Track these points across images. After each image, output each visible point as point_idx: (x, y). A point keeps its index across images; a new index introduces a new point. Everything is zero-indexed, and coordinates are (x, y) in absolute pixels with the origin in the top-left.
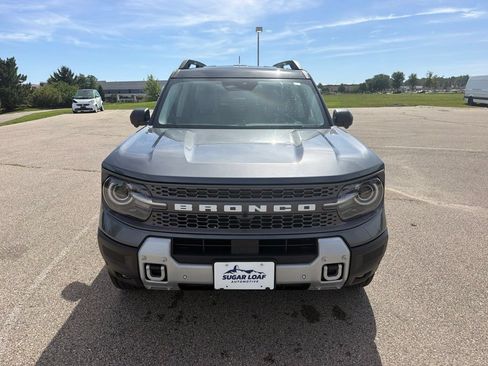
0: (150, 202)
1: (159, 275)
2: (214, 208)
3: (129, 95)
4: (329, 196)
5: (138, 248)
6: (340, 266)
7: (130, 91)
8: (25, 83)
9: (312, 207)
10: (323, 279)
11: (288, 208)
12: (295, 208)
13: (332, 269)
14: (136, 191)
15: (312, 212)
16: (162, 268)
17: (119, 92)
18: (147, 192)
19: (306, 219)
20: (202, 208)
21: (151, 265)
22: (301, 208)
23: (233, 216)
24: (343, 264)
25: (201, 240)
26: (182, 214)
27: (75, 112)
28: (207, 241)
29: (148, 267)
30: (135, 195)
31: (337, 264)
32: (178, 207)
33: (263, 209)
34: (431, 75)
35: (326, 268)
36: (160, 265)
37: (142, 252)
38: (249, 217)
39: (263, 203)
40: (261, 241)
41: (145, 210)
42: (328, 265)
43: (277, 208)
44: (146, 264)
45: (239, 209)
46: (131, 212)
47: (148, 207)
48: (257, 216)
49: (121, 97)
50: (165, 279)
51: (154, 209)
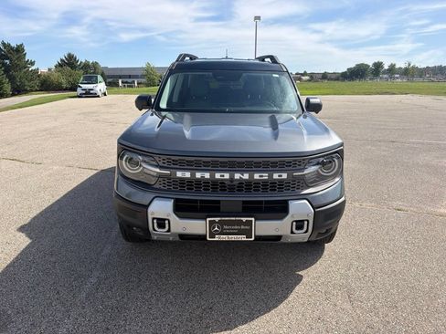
0: (158, 170)
1: (164, 227)
2: (207, 175)
3: (130, 80)
4: (298, 167)
5: (147, 207)
6: (306, 223)
7: (130, 77)
8: (33, 68)
9: (285, 176)
10: (292, 232)
11: (265, 176)
12: (270, 176)
13: (300, 224)
14: (145, 162)
15: (284, 180)
16: (167, 222)
17: (120, 77)
18: (154, 163)
19: (279, 186)
20: (198, 175)
21: (158, 219)
22: (276, 176)
23: (222, 182)
24: (308, 221)
25: (197, 200)
26: (182, 180)
27: (79, 97)
28: (201, 201)
29: (155, 221)
30: (144, 165)
31: (303, 221)
32: (179, 174)
33: (246, 176)
34: (409, 65)
35: (294, 223)
36: (165, 220)
37: (151, 209)
38: (234, 183)
39: (246, 171)
40: (244, 202)
41: (153, 176)
42: (296, 221)
43: (257, 176)
44: (153, 219)
45: (227, 176)
46: (141, 178)
47: (155, 174)
48: (241, 182)
49: (122, 82)
50: (169, 231)
51: (160, 176)
